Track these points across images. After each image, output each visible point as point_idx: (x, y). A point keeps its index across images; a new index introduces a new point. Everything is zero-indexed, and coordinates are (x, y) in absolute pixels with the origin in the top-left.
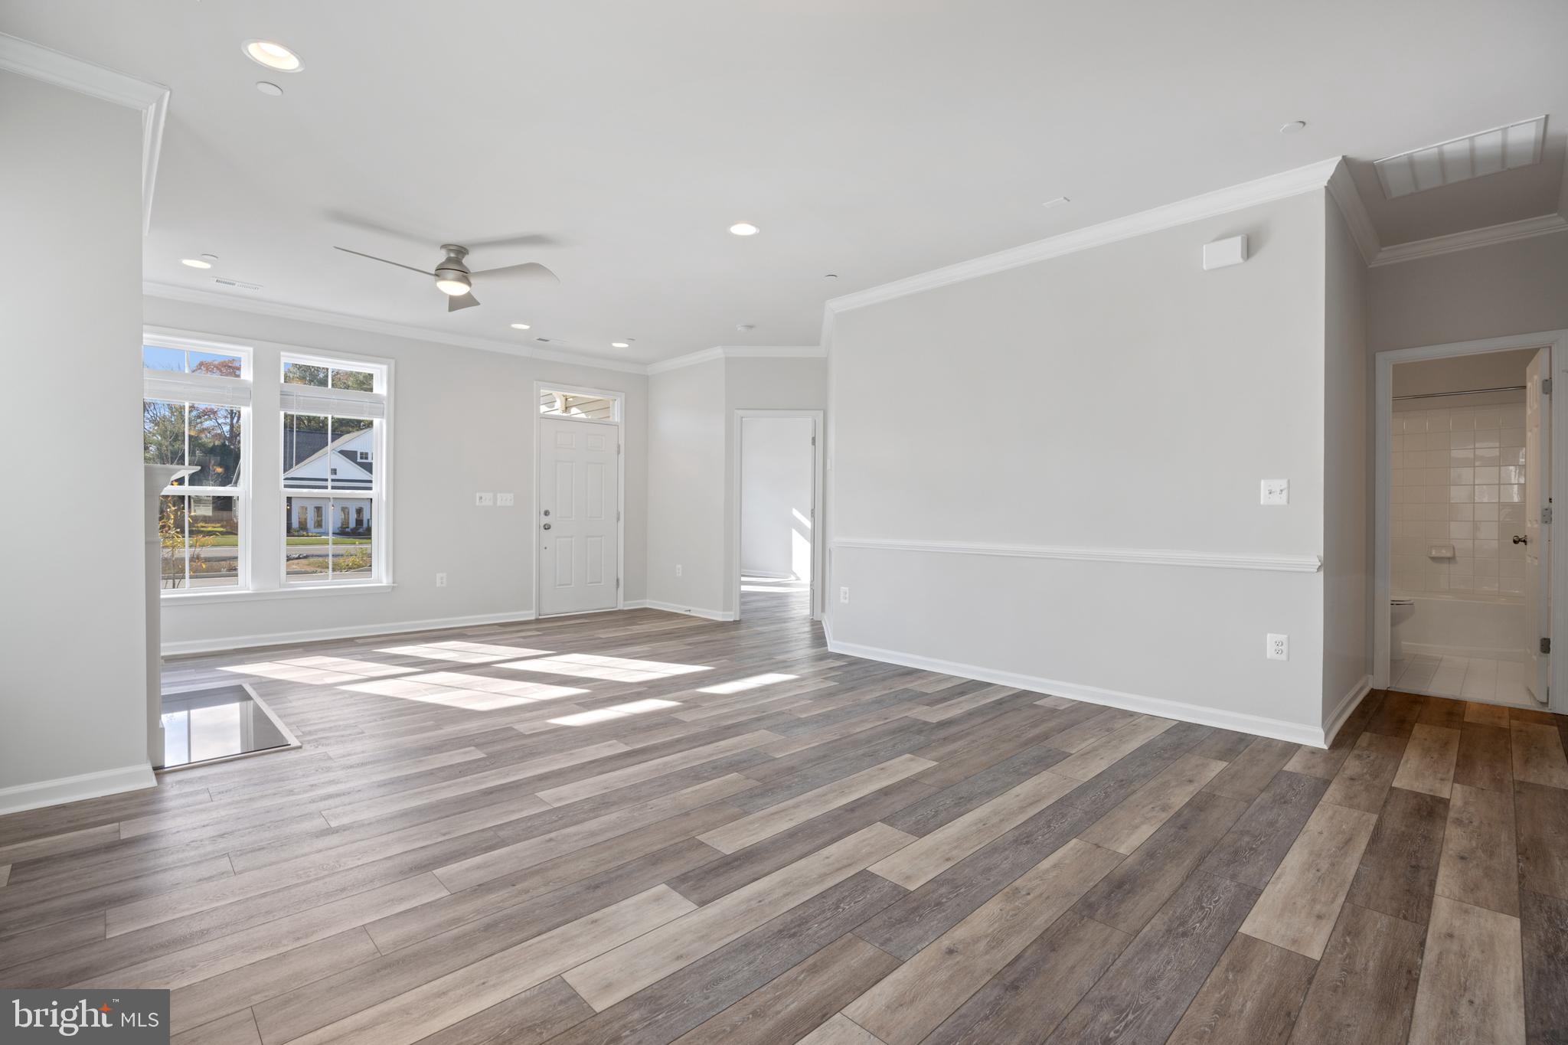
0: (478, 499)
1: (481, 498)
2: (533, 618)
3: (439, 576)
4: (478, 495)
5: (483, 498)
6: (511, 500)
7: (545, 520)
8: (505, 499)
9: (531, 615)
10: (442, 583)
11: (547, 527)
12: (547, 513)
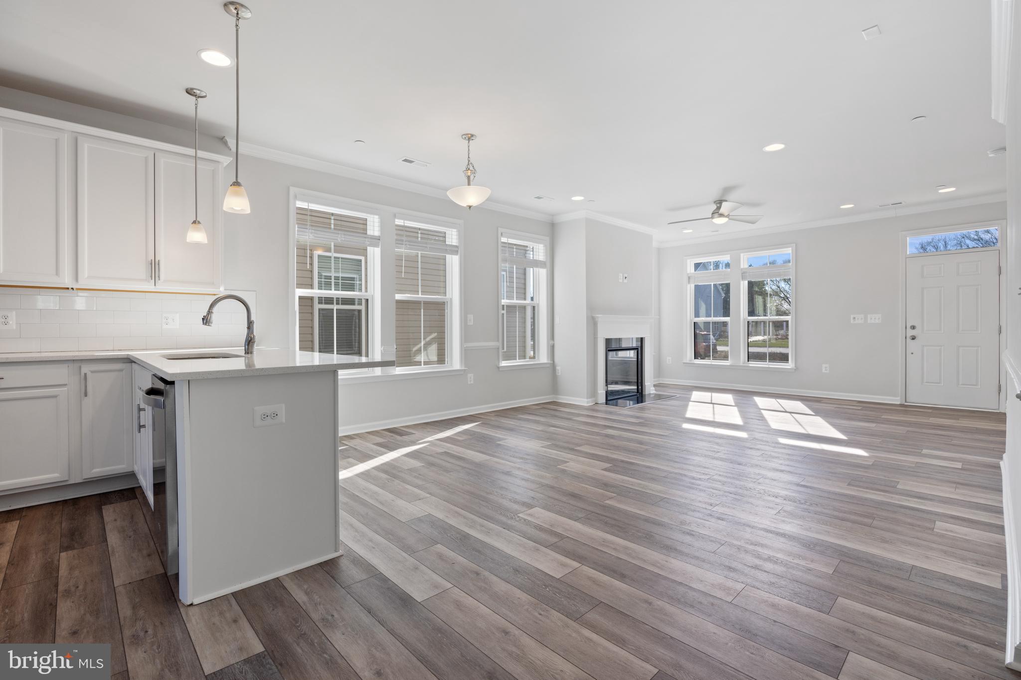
0: (852, 318)
1: (854, 318)
2: (899, 403)
3: (824, 366)
4: (852, 317)
5: (856, 318)
6: (879, 319)
7: (911, 333)
8: (875, 319)
9: (897, 401)
10: (826, 370)
11: (913, 338)
12: (913, 327)
